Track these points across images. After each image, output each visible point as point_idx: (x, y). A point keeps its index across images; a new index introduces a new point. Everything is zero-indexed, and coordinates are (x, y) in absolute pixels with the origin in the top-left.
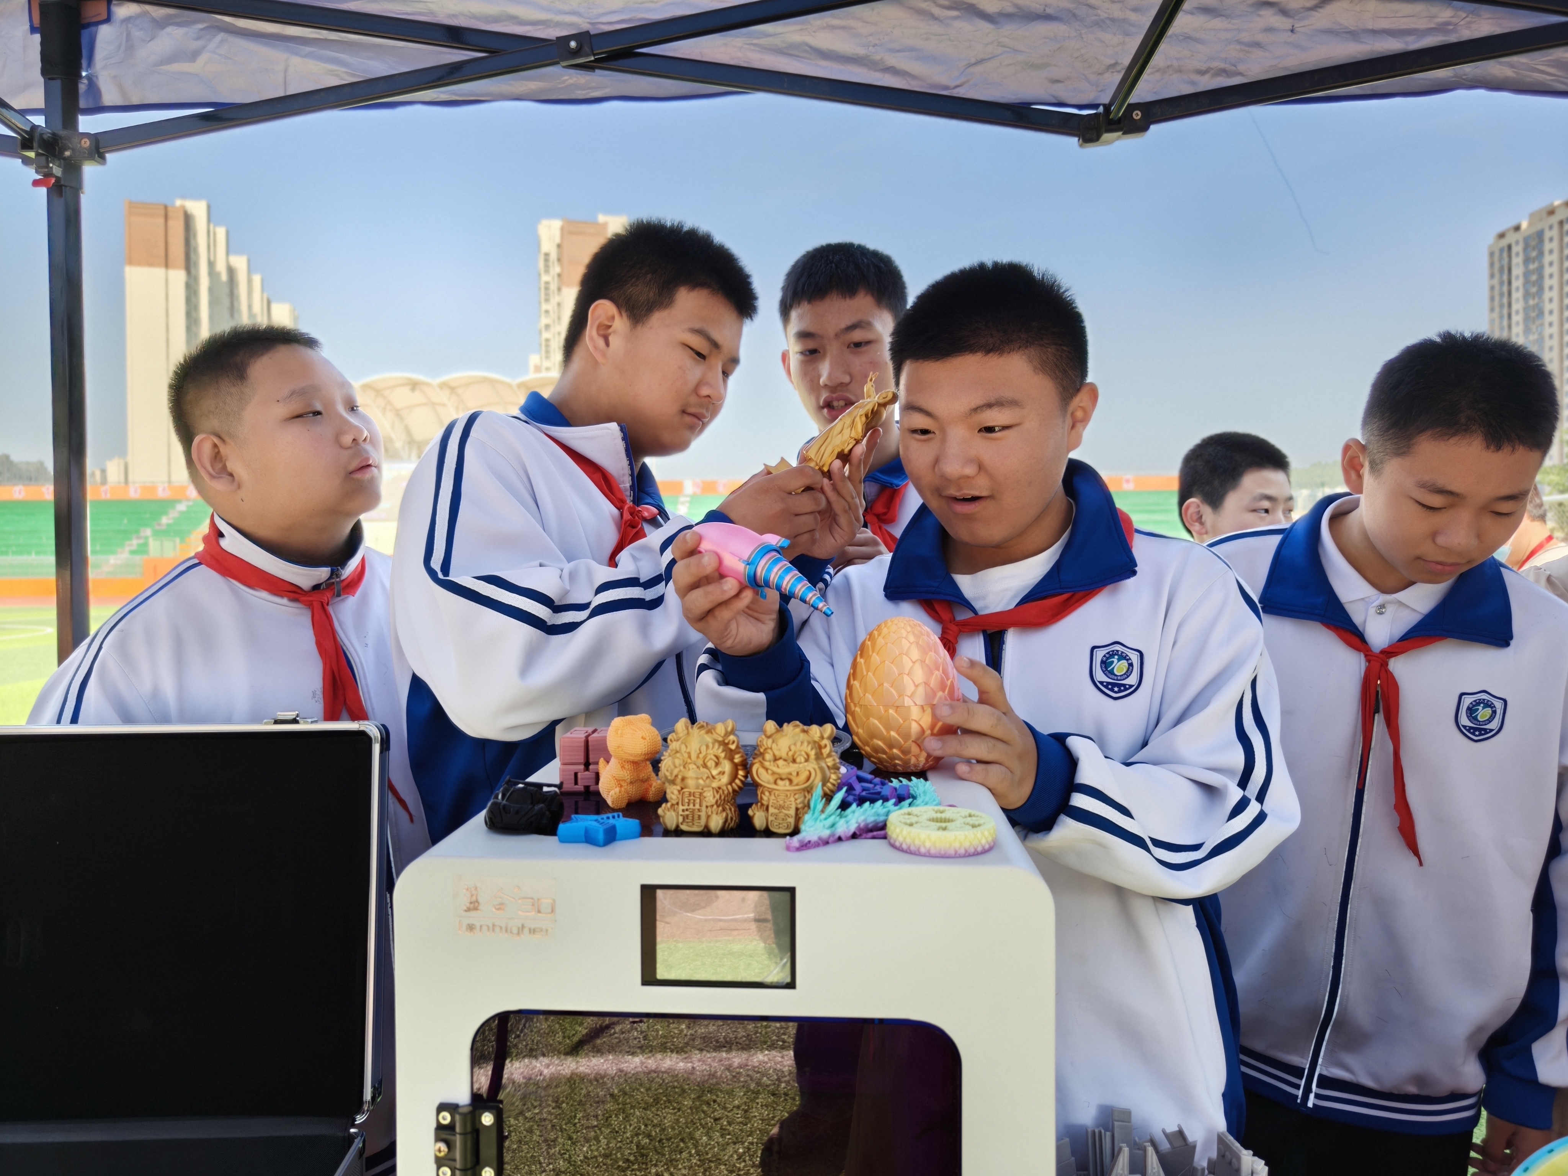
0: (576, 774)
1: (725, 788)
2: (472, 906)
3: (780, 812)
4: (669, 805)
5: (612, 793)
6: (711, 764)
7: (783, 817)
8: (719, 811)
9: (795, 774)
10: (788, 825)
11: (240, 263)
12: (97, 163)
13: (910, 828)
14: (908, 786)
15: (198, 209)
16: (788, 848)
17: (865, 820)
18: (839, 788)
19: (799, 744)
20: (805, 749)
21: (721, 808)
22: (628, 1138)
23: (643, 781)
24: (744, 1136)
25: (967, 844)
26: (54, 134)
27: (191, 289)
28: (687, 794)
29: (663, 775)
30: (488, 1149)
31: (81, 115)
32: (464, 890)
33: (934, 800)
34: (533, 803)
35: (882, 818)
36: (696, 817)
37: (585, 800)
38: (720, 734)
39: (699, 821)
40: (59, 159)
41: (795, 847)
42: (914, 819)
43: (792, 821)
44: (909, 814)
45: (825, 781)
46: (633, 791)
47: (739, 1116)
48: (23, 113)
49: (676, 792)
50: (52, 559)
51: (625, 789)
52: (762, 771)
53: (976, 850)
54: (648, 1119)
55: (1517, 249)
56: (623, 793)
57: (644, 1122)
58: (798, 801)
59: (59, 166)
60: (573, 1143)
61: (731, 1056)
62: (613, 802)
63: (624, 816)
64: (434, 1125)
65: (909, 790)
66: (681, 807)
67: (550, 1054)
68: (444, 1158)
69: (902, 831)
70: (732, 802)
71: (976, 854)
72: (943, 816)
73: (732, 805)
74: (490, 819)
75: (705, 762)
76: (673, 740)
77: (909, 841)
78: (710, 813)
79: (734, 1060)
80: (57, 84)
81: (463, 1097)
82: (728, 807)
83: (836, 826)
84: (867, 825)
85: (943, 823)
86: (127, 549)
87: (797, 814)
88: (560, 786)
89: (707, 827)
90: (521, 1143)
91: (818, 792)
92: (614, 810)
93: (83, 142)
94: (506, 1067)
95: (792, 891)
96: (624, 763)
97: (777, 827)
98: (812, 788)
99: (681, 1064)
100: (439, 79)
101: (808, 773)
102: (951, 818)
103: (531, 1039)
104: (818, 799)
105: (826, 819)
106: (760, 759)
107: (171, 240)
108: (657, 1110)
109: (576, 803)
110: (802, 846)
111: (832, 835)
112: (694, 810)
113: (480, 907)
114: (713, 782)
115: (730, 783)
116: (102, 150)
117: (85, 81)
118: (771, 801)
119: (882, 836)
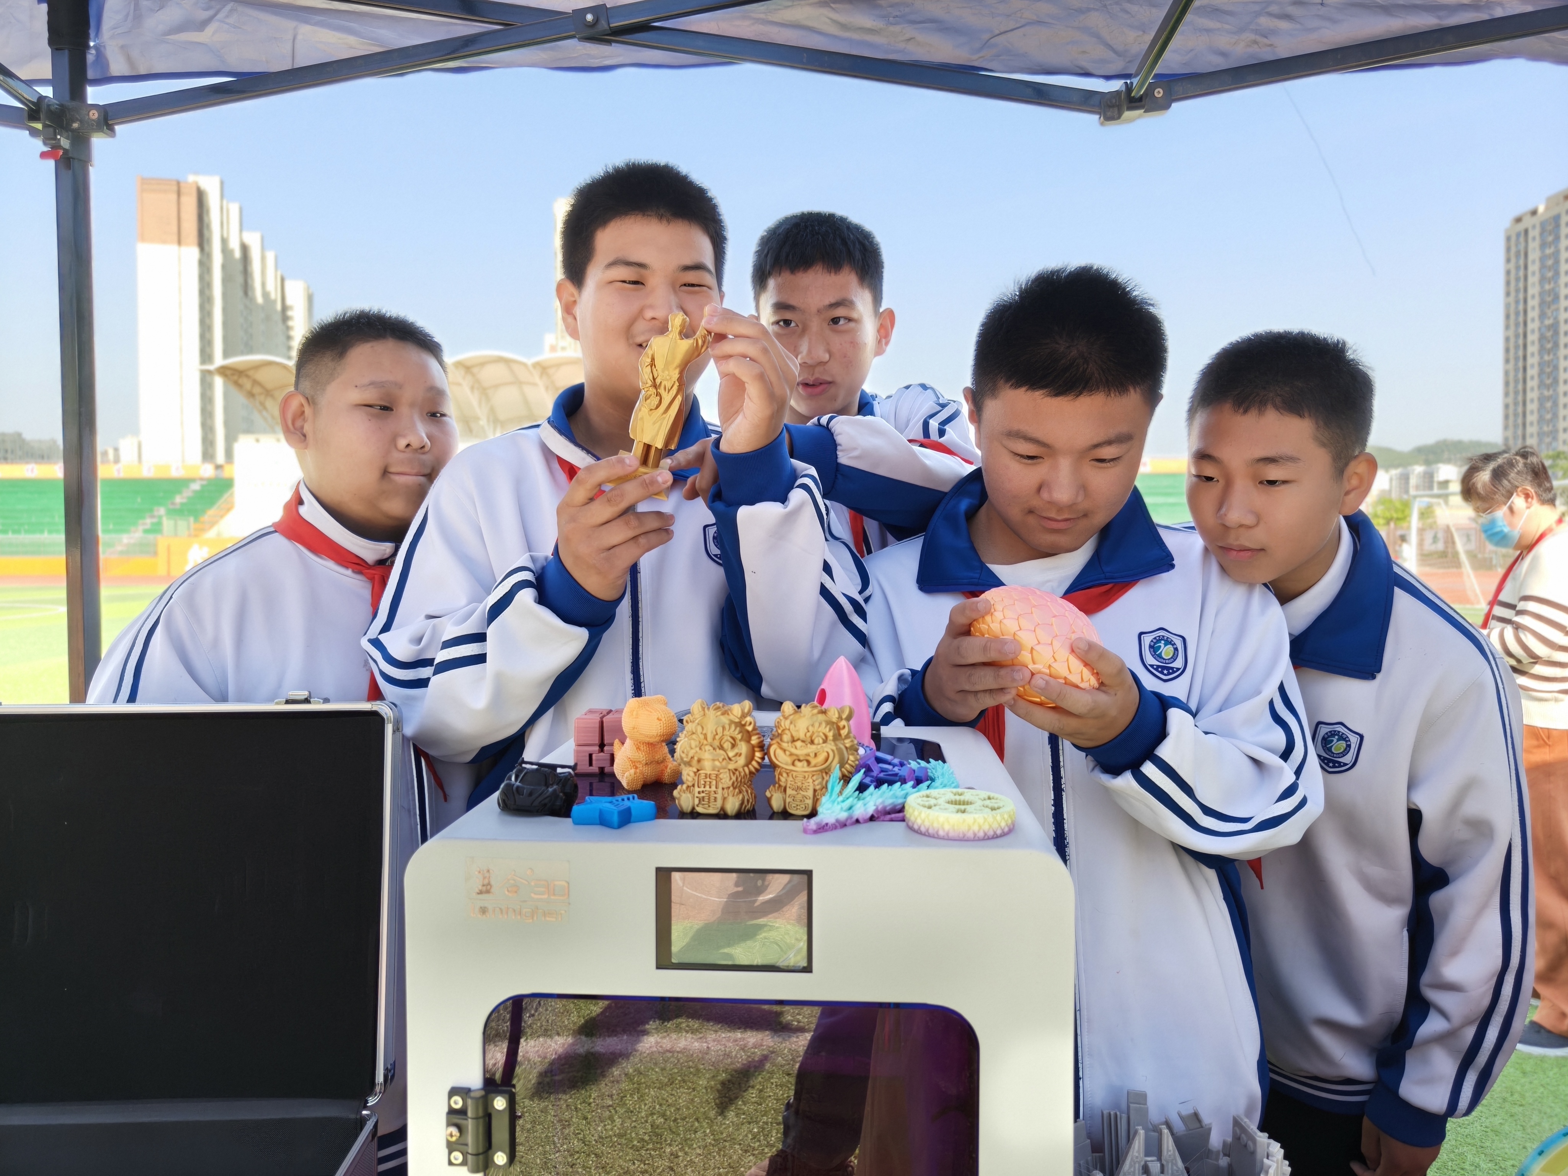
0: (591, 756)
1: (741, 770)
2: (484, 888)
3: (798, 794)
4: (684, 786)
5: (627, 774)
6: (727, 745)
7: (801, 799)
8: (736, 793)
9: (812, 755)
10: (806, 807)
11: (253, 240)
12: (105, 135)
13: (929, 811)
14: (926, 769)
15: (211, 185)
16: (805, 831)
17: (883, 802)
18: (858, 771)
19: (817, 725)
20: (824, 731)
21: (737, 790)
22: (643, 1118)
23: (658, 763)
24: (758, 1116)
25: (986, 827)
26: (62, 105)
27: (205, 266)
28: (703, 776)
29: (679, 757)
30: (500, 1133)
31: (89, 86)
32: (476, 873)
33: (953, 783)
34: (547, 785)
35: (900, 801)
36: (712, 799)
37: (600, 781)
38: (736, 715)
39: (715, 803)
40: (67, 131)
41: (812, 829)
42: (932, 802)
43: (810, 802)
44: (928, 796)
45: (842, 764)
46: (649, 773)
47: (754, 1095)
48: (29, 83)
49: (692, 774)
50: (62, 537)
51: (640, 770)
52: (779, 752)
53: (995, 833)
54: (663, 1099)
55: (1534, 233)
56: (638, 774)
57: (658, 1101)
58: (816, 783)
59: (67, 138)
60: (589, 1123)
61: (746, 1036)
62: (628, 783)
63: (639, 798)
64: (446, 1110)
65: (927, 772)
66: (697, 789)
67: (565, 1034)
68: (455, 1143)
69: (920, 813)
70: (748, 784)
71: (996, 837)
72: (962, 798)
73: (748, 787)
74: (504, 801)
75: (722, 743)
76: (689, 721)
77: (927, 823)
78: (726, 795)
79: (749, 1040)
80: (65, 57)
81: (474, 1080)
82: (744, 789)
83: (853, 808)
84: (885, 808)
85: (961, 805)
86: (141, 528)
87: (814, 796)
88: (574, 768)
89: (722, 809)
90: (535, 1123)
91: (836, 773)
92: (629, 792)
93: (91, 113)
94: (521, 1046)
95: (809, 874)
96: (639, 745)
97: (795, 809)
98: (830, 770)
99: (696, 1044)
100: (453, 52)
101: (826, 754)
102: (970, 801)
103: (545, 1018)
104: (835, 782)
105: (843, 801)
106: (778, 740)
107: (184, 216)
108: (672, 1090)
109: (591, 784)
110: (820, 829)
111: (850, 817)
112: (710, 792)
113: (492, 890)
114: (729, 763)
115: (747, 765)
116: (110, 122)
117: (93, 52)
118: (789, 782)
119: (899, 819)
